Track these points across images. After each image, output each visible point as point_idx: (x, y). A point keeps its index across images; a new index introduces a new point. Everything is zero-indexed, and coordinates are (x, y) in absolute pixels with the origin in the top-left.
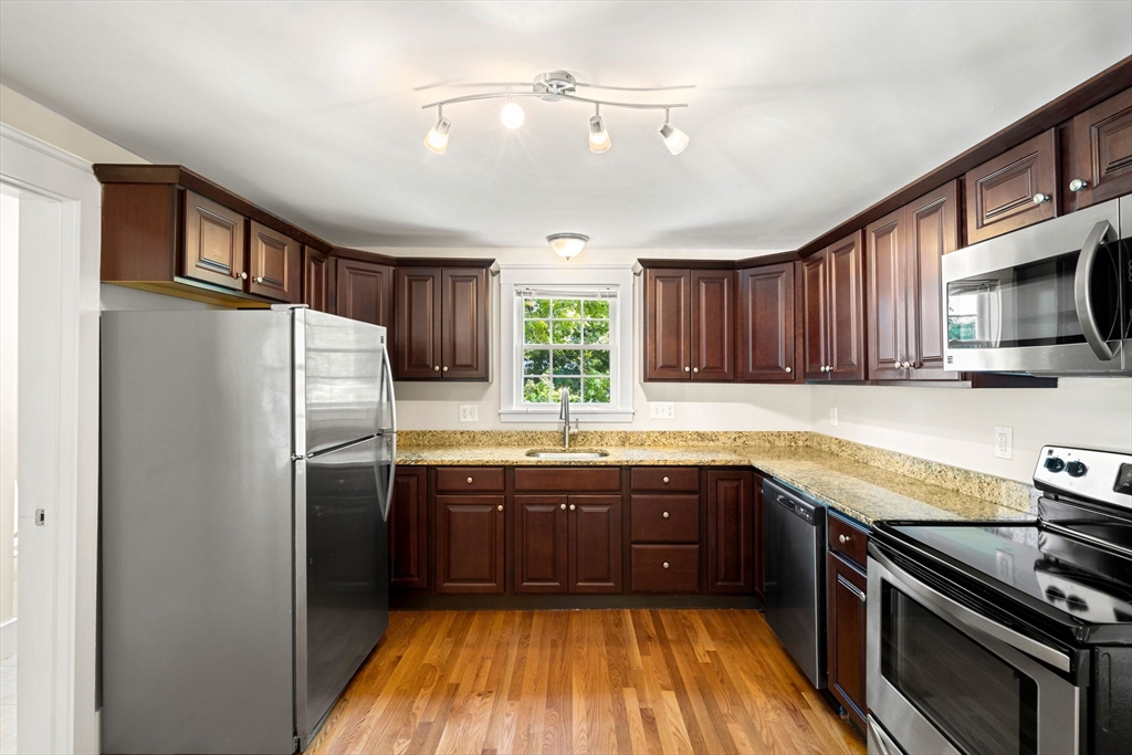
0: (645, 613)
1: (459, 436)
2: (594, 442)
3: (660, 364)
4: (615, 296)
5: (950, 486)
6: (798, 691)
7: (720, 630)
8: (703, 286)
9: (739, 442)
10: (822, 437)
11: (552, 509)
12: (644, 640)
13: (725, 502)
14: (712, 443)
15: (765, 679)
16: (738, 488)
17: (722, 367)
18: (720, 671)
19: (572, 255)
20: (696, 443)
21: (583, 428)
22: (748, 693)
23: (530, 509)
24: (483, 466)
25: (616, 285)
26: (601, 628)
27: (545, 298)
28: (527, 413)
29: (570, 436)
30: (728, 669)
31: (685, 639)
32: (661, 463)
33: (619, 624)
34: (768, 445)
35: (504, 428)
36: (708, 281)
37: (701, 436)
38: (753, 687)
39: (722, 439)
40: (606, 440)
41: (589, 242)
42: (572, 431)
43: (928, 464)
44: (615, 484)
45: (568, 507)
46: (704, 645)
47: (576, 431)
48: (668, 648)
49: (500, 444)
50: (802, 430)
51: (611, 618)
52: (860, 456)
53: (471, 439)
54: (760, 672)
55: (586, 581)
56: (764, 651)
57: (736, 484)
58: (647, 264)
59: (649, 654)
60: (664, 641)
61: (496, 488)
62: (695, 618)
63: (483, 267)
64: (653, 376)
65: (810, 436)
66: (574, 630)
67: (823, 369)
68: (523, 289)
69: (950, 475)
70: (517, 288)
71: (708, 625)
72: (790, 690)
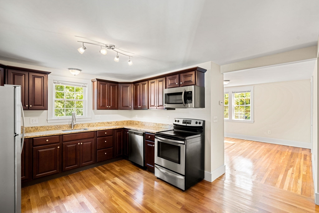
0: (100, 167)
1: (30, 129)
2: (80, 126)
3: (101, 105)
4: (86, 87)
5: (160, 127)
6: (138, 169)
7: (119, 165)
8: (111, 87)
9: (117, 123)
10: (134, 121)
11: (75, 145)
12: (103, 172)
13: (118, 137)
14: (111, 124)
15: (132, 170)
16: (121, 133)
17: (115, 106)
18: (123, 171)
19: (76, 74)
20: (107, 125)
21: (77, 123)
22: (130, 173)
23: (68, 146)
24: (52, 136)
25: (86, 84)
26: (91, 173)
27: (63, 85)
28: (58, 119)
29: (74, 125)
30: (124, 170)
31: (112, 168)
32: (105, 129)
33: (95, 170)
34: (122, 124)
35: (49, 125)
36: (113, 86)
37: (108, 123)
38: (131, 172)
39: (113, 123)
40: (84, 126)
41: (82, 71)
42: (74, 124)
43: (156, 124)
44: (93, 136)
45: (80, 144)
46: (117, 168)
47: (76, 124)
48: (110, 171)
49: (48, 130)
50: (129, 120)
51: (92, 170)
52: (143, 124)
53: (36, 129)
54: (130, 169)
55: (85, 162)
56: (129, 166)
57: (120, 132)
58: (98, 80)
59: (106, 173)
60: (108, 170)
61: (57, 142)
62: (112, 164)
63: (46, 74)
64: (99, 108)
65: (131, 121)
66: (84, 175)
67: (139, 107)
68: (56, 82)
69: (160, 125)
70: (54, 81)
71: (116, 165)
72: (137, 170)
